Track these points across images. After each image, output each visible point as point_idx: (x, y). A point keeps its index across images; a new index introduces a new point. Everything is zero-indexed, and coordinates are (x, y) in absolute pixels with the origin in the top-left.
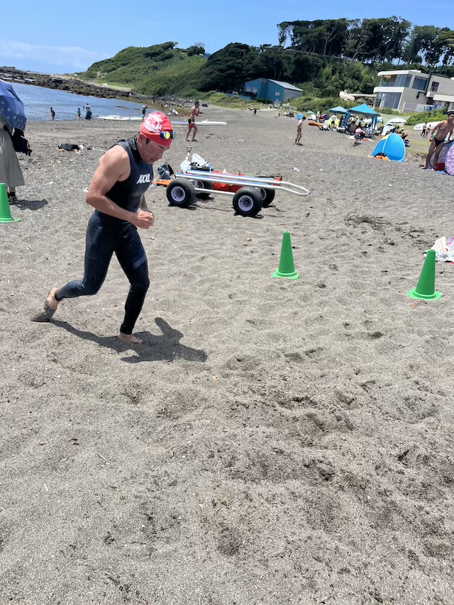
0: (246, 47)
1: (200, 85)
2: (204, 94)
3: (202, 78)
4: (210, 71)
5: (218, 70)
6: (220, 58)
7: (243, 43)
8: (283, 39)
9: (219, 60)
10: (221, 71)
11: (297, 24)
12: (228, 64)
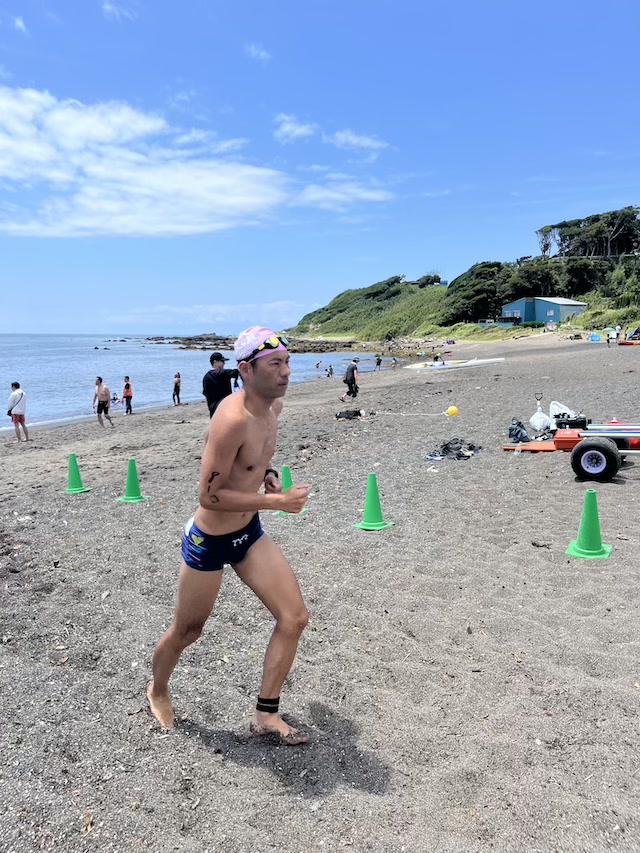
0: (498, 265)
1: (441, 319)
2: (448, 329)
3: (443, 311)
4: (453, 300)
5: (463, 298)
6: (465, 283)
7: (492, 261)
8: (546, 247)
9: (463, 286)
10: (468, 298)
11: (563, 225)
12: (475, 288)
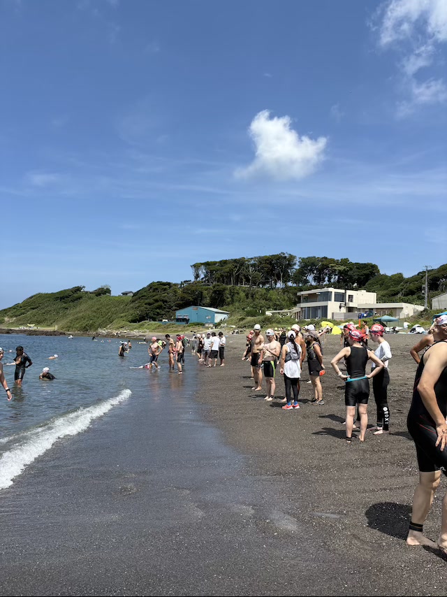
0: (169, 284)
1: (130, 318)
2: (137, 324)
3: (131, 312)
4: (137, 305)
5: (146, 304)
6: (145, 294)
7: (164, 281)
9: (144, 296)
10: (150, 304)
11: (207, 264)
12: (154, 298)
